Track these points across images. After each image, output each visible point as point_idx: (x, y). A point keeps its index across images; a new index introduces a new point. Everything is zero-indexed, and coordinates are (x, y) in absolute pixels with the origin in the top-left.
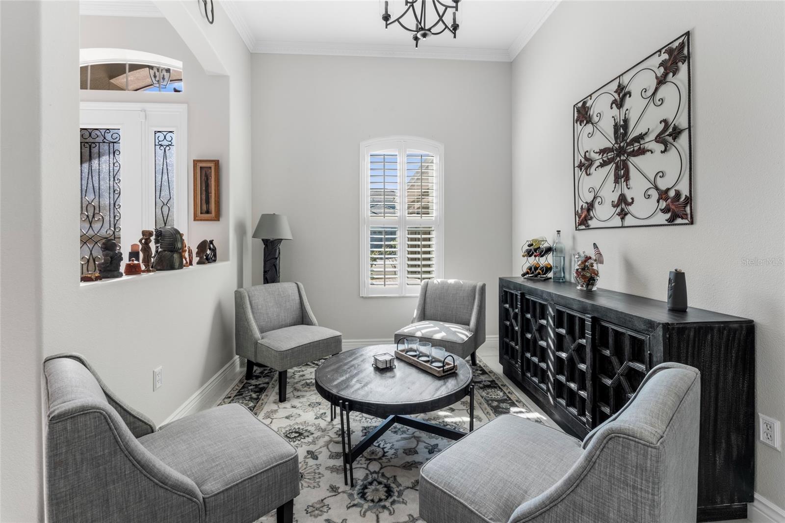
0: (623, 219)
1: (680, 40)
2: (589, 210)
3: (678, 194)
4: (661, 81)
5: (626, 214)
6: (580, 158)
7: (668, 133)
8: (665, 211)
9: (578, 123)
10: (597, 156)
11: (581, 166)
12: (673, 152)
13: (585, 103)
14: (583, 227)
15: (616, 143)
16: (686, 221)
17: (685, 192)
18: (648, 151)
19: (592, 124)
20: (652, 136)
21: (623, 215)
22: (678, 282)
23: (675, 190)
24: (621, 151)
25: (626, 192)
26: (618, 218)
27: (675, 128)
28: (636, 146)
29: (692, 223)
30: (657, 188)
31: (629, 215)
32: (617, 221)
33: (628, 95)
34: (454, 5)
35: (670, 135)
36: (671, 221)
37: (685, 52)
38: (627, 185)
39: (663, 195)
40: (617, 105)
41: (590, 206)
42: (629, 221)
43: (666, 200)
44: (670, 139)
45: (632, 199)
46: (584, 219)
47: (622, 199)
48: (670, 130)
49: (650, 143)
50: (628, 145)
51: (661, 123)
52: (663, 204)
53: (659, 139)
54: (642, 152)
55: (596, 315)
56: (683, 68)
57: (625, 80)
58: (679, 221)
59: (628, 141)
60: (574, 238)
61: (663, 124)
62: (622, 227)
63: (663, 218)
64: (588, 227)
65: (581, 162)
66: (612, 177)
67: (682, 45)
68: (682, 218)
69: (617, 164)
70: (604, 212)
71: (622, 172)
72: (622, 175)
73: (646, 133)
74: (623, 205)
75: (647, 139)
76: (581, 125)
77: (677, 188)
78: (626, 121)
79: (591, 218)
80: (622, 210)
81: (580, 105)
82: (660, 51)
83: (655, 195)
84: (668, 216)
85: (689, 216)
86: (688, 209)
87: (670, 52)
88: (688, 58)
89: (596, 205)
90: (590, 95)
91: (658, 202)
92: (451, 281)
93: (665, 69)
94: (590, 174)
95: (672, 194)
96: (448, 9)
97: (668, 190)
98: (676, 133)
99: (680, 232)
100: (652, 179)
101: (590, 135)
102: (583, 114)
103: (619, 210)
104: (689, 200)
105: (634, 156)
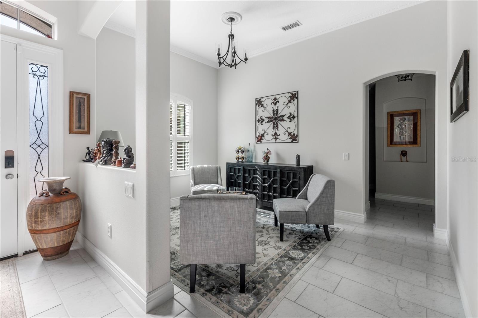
0: (276, 140)
1: (295, 92)
2: (262, 137)
3: (294, 134)
4: (289, 102)
5: (277, 139)
6: (258, 118)
7: (291, 117)
8: (290, 138)
9: (257, 106)
10: (266, 119)
11: (259, 121)
12: (293, 122)
13: (260, 99)
14: (259, 142)
15: (274, 116)
16: (296, 142)
17: (296, 134)
18: (285, 120)
19: (264, 107)
20: (286, 116)
21: (276, 139)
22: (298, 157)
23: (294, 133)
24: (275, 119)
25: (277, 132)
26: (274, 140)
27: (293, 116)
28: (281, 118)
29: (298, 142)
30: (288, 132)
31: (278, 139)
32: (274, 141)
33: (278, 102)
34: (245, 61)
35: (292, 117)
36: (292, 141)
37: (297, 96)
38: (278, 130)
39: (290, 134)
40: (274, 104)
41: (263, 135)
42: (278, 141)
43: (291, 135)
44: (292, 119)
45: (279, 134)
46: (260, 139)
47: (276, 134)
48: (292, 116)
49: (285, 118)
50: (278, 117)
51: (289, 113)
52: (290, 137)
53: (289, 118)
54: (283, 120)
55: (281, 169)
56: (296, 100)
57: (277, 97)
58: (294, 141)
59: (278, 116)
60: (255, 146)
61: (290, 114)
62: (276, 143)
63: (290, 140)
64: (261, 142)
65: (259, 119)
66: (272, 126)
67: (295, 94)
68: (295, 141)
69: (274, 123)
70: (268, 137)
71: (276, 125)
72: (276, 126)
73: (285, 115)
74: (276, 136)
75: (285, 117)
76: (259, 106)
77: (294, 132)
78: (277, 110)
79: (263, 139)
80: (276, 137)
81: (259, 99)
82: (289, 93)
83: (287, 134)
84: (291, 140)
85: (297, 140)
86: (297, 138)
87: (292, 94)
88: (297, 98)
89: (265, 135)
90: (263, 98)
91: (288, 136)
92: (206, 166)
93: (291, 99)
94: (262, 124)
95: (292, 134)
96: (242, 61)
97: (291, 133)
98: (294, 117)
99: (294, 145)
100: (286, 129)
101: (263, 111)
102: (259, 103)
103: (274, 137)
104: (297, 136)
105: (280, 121)
